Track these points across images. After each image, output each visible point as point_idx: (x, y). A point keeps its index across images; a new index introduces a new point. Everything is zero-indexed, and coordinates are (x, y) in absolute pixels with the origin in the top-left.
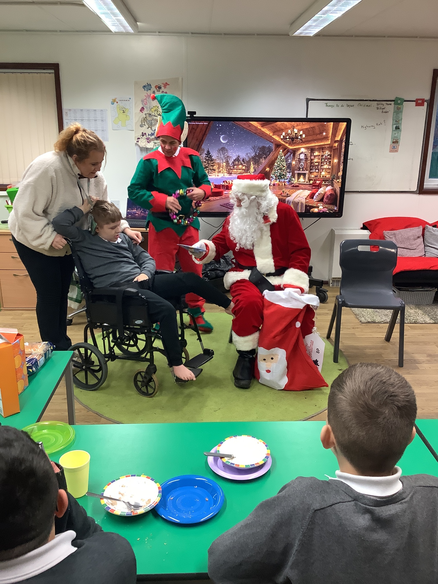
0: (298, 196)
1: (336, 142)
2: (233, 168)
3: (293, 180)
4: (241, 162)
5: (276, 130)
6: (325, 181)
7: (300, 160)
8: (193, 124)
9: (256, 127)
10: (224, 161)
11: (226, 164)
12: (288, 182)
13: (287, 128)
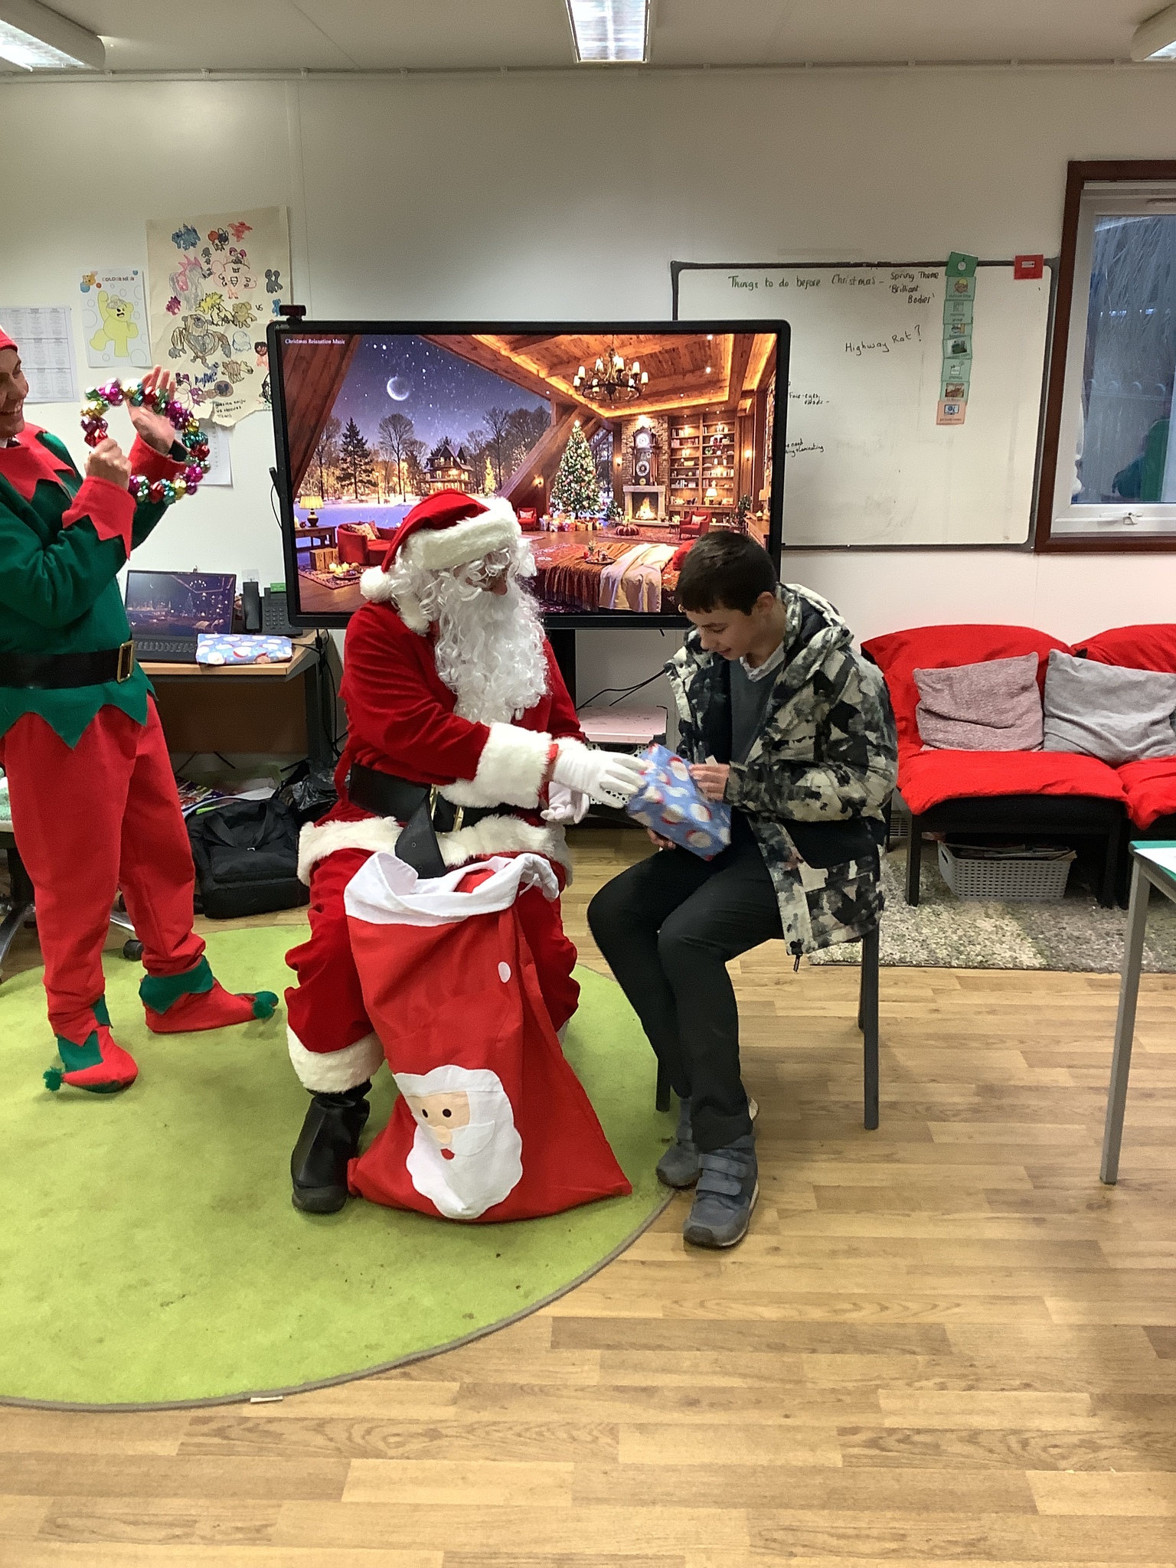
0: (639, 561)
1: (746, 394)
2: (432, 477)
3: (618, 513)
4: (455, 461)
5: (555, 360)
6: (719, 516)
7: (637, 453)
8: (302, 344)
9: (495, 354)
10: (403, 457)
11: (410, 466)
12: (605, 520)
13: (590, 355)
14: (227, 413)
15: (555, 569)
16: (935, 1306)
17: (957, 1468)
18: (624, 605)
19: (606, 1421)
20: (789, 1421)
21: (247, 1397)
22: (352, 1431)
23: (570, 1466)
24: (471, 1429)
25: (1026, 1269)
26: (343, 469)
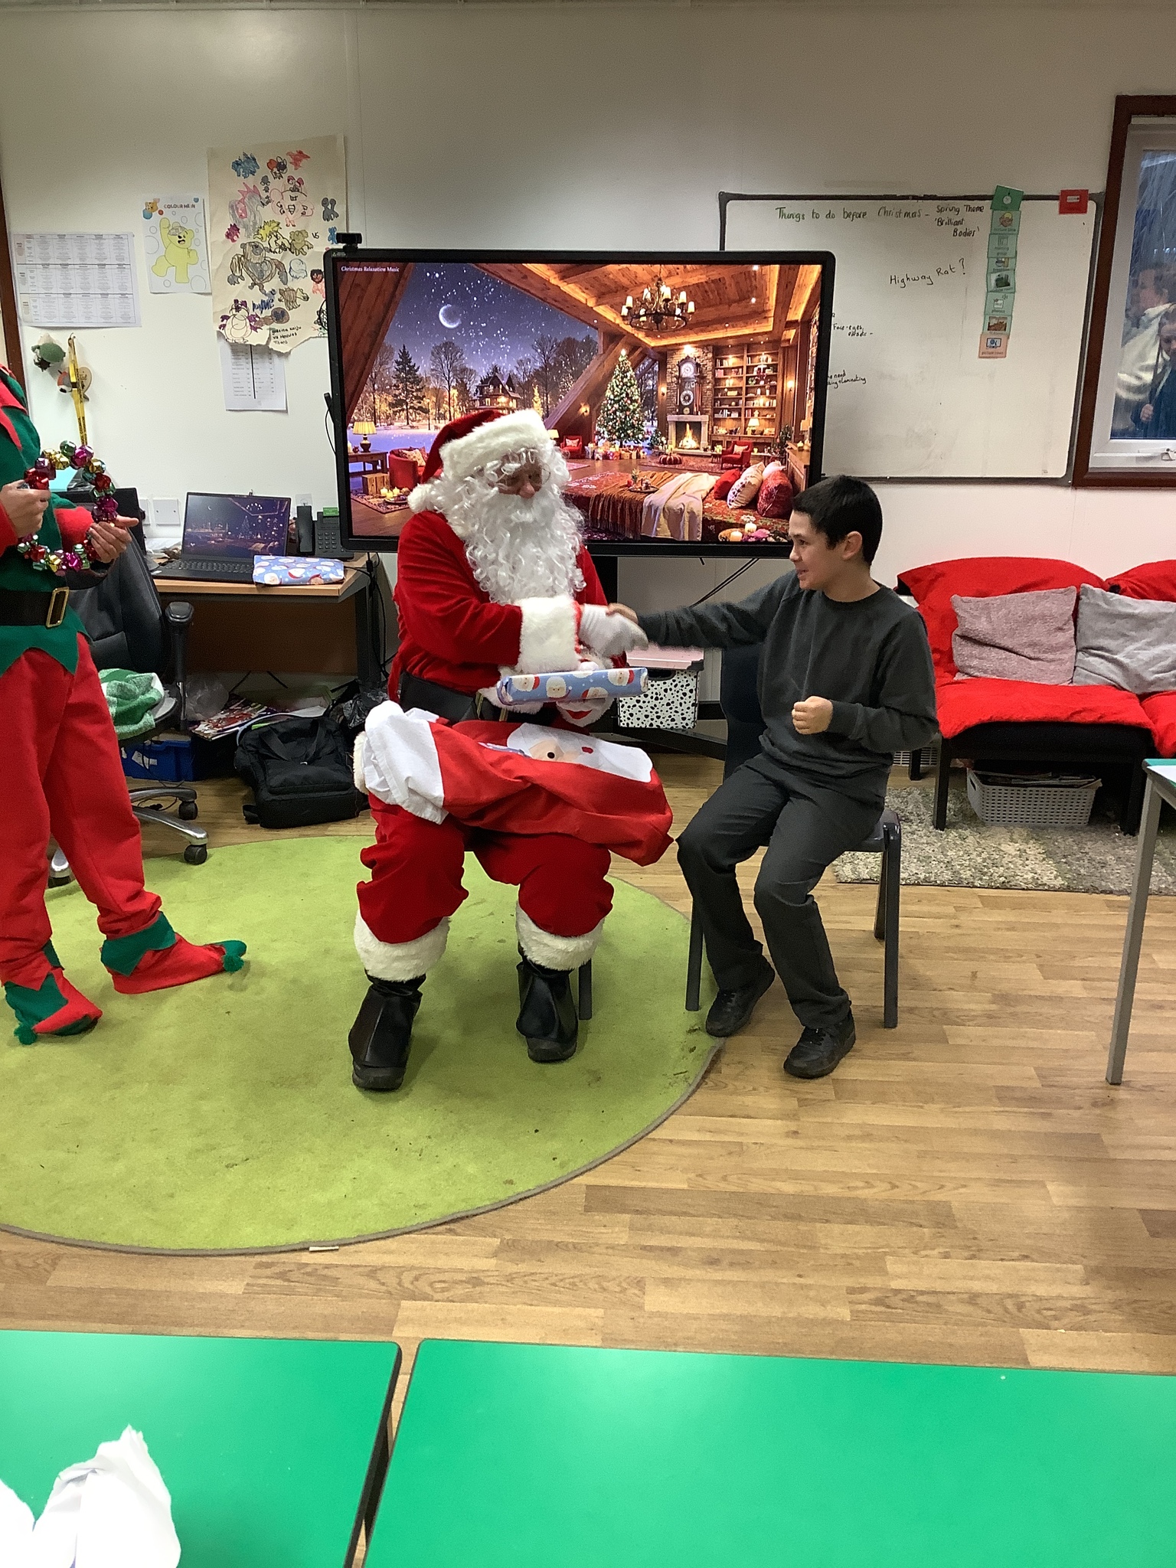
0: (681, 491)
1: (790, 325)
3: (662, 442)
4: (503, 388)
5: (603, 290)
6: (761, 446)
7: (682, 382)
8: (357, 272)
9: (545, 282)
10: (454, 384)
11: (460, 394)
12: (649, 448)
13: (638, 284)
14: (283, 340)
15: (599, 497)
16: (942, 1187)
17: (957, 1325)
18: (667, 534)
19: (634, 1275)
20: (802, 1280)
21: (306, 1246)
22: (402, 1277)
23: (600, 1312)
24: (510, 1278)
25: (1031, 1157)
26: (396, 396)
